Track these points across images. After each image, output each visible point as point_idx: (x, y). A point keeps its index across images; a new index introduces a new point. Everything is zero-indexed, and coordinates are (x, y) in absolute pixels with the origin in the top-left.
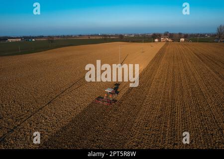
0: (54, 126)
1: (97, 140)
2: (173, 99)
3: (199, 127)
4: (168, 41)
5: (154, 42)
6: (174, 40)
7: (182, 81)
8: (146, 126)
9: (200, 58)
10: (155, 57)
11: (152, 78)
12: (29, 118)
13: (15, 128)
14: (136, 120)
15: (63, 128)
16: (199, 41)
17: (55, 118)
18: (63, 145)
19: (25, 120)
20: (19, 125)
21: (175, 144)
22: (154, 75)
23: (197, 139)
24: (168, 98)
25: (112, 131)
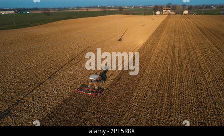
0: (55, 99)
1: (97, 112)
2: (171, 74)
3: (194, 100)
4: (169, 14)
5: (156, 14)
6: (176, 13)
7: (182, 56)
8: (144, 100)
9: (202, 32)
10: (156, 32)
11: (152, 53)
12: (31, 92)
13: (19, 101)
14: (135, 94)
15: (64, 101)
16: (204, 14)
17: (55, 92)
18: (65, 117)
19: (28, 94)
20: (22, 99)
21: (170, 116)
22: (154, 50)
23: (191, 111)
24: (167, 73)
25: (111, 103)
